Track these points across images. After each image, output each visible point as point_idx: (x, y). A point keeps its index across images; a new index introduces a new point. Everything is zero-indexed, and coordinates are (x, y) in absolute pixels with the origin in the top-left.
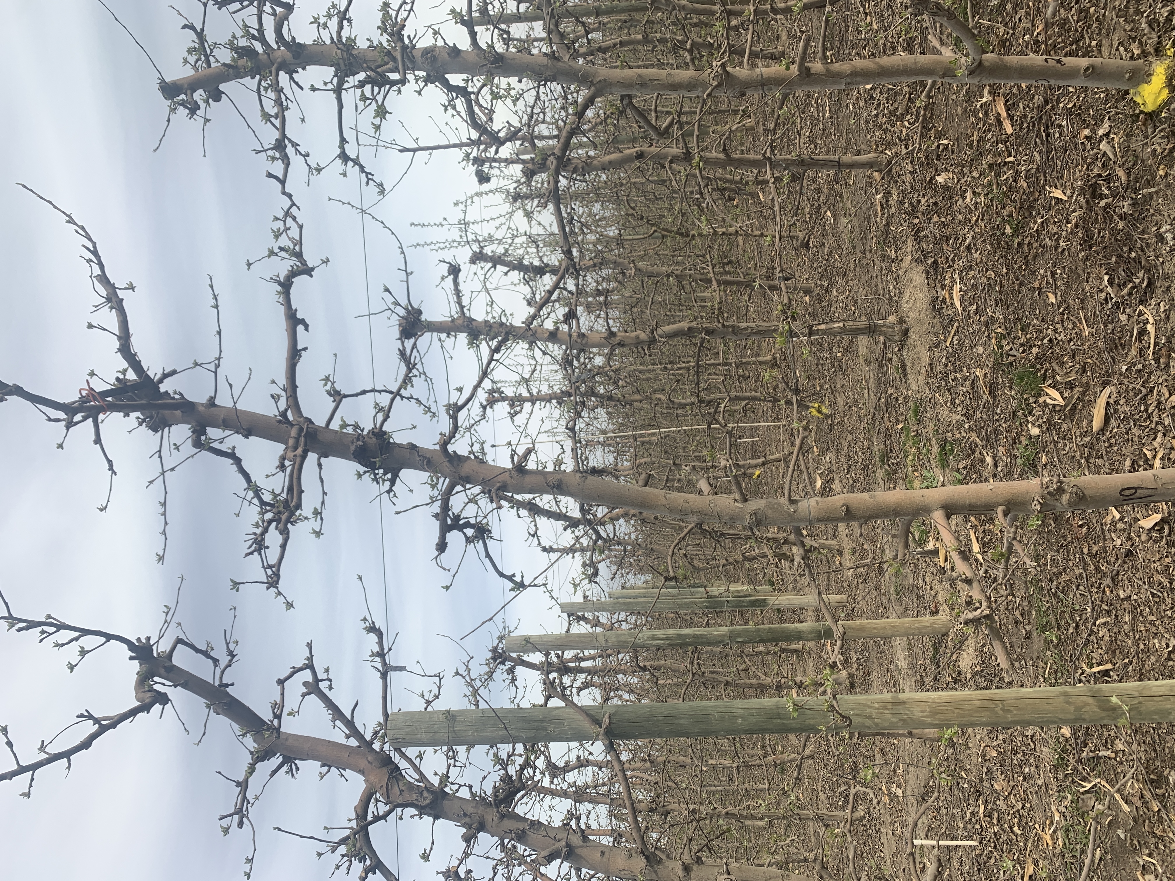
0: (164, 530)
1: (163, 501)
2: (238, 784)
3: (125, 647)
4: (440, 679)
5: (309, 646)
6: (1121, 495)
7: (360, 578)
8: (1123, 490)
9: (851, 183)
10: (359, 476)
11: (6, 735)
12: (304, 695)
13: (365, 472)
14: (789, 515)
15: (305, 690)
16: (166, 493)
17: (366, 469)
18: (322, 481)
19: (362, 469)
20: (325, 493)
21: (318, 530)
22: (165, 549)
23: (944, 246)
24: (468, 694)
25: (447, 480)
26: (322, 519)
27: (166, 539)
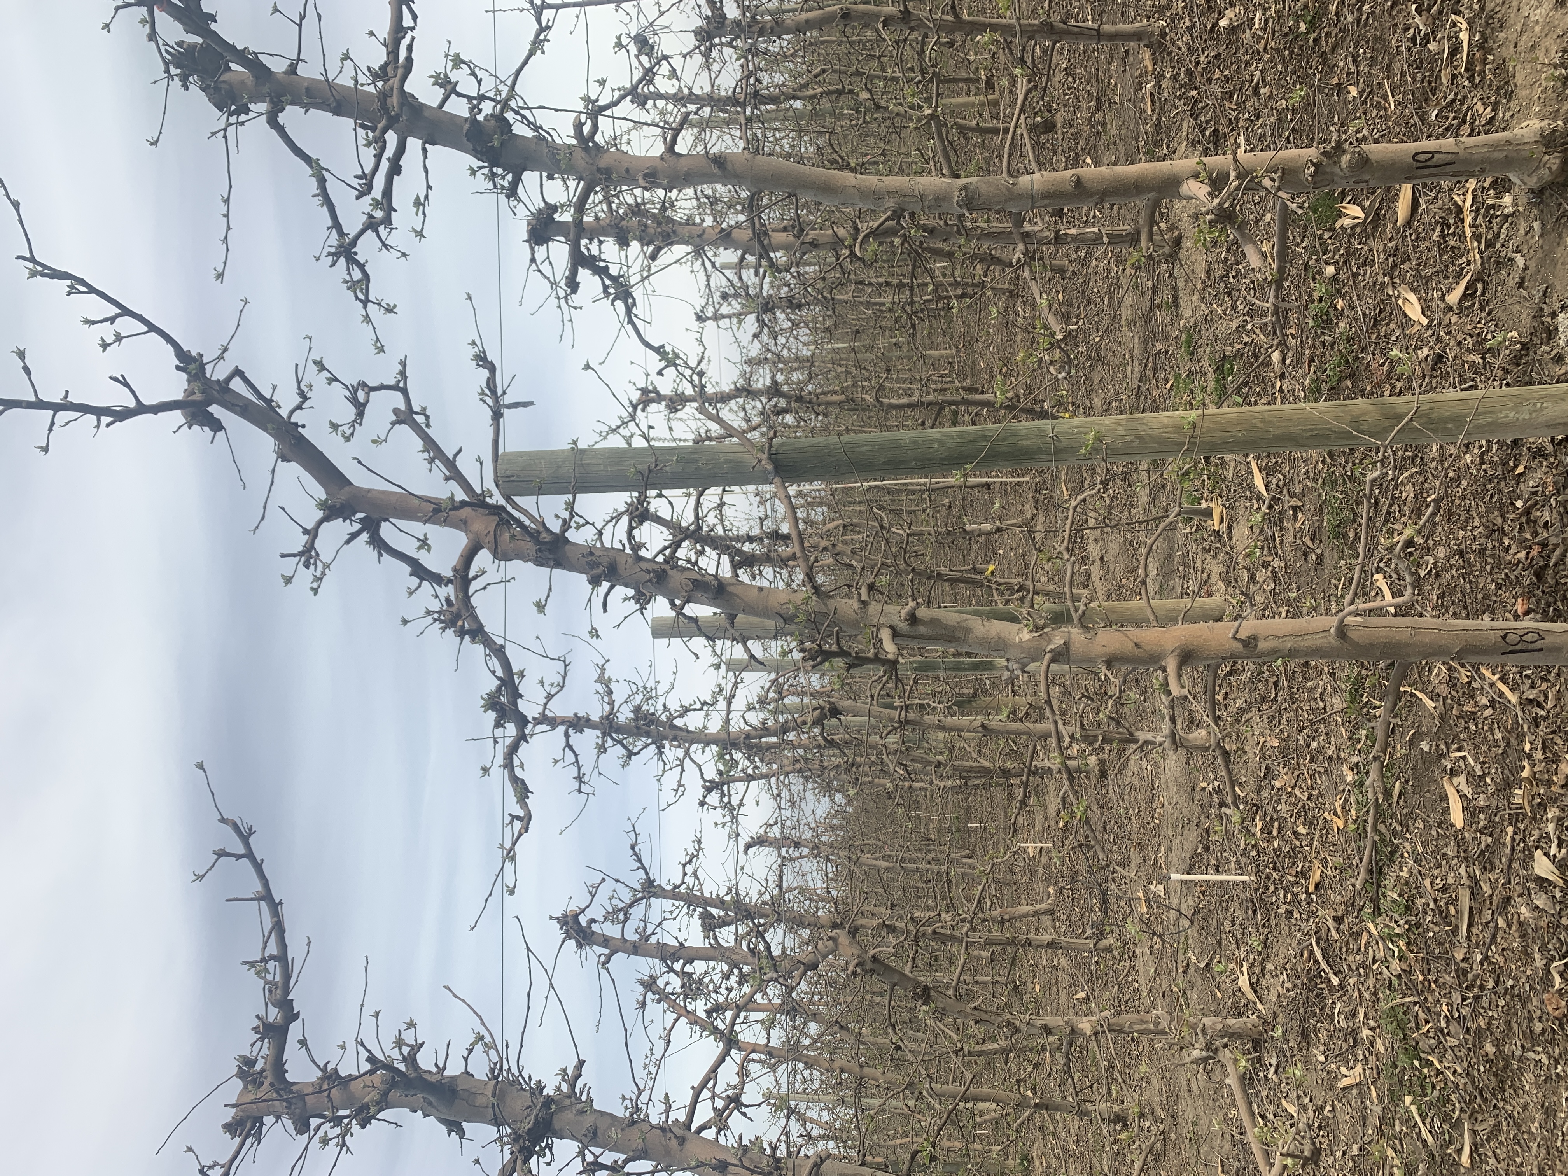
0: (226, 237)
1: (226, 196)
2: (306, 532)
3: (171, 349)
4: (566, 666)
5: (403, 364)
6: (1414, 160)
7: (469, 297)
8: (1417, 154)
9: (1117, 98)
10: (473, 172)
11: (23, 360)
12: (393, 424)
13: (480, 168)
14: (1008, 189)
15: (394, 418)
16: (231, 187)
17: (481, 164)
18: (426, 171)
19: (476, 163)
20: (429, 187)
21: (419, 229)
22: (225, 263)
23: (1227, 105)
24: (601, 691)
25: (582, 183)
26: (424, 214)
27: (228, 250)
